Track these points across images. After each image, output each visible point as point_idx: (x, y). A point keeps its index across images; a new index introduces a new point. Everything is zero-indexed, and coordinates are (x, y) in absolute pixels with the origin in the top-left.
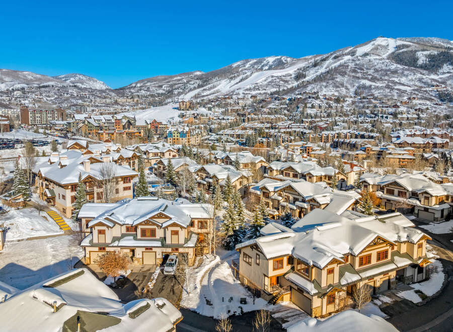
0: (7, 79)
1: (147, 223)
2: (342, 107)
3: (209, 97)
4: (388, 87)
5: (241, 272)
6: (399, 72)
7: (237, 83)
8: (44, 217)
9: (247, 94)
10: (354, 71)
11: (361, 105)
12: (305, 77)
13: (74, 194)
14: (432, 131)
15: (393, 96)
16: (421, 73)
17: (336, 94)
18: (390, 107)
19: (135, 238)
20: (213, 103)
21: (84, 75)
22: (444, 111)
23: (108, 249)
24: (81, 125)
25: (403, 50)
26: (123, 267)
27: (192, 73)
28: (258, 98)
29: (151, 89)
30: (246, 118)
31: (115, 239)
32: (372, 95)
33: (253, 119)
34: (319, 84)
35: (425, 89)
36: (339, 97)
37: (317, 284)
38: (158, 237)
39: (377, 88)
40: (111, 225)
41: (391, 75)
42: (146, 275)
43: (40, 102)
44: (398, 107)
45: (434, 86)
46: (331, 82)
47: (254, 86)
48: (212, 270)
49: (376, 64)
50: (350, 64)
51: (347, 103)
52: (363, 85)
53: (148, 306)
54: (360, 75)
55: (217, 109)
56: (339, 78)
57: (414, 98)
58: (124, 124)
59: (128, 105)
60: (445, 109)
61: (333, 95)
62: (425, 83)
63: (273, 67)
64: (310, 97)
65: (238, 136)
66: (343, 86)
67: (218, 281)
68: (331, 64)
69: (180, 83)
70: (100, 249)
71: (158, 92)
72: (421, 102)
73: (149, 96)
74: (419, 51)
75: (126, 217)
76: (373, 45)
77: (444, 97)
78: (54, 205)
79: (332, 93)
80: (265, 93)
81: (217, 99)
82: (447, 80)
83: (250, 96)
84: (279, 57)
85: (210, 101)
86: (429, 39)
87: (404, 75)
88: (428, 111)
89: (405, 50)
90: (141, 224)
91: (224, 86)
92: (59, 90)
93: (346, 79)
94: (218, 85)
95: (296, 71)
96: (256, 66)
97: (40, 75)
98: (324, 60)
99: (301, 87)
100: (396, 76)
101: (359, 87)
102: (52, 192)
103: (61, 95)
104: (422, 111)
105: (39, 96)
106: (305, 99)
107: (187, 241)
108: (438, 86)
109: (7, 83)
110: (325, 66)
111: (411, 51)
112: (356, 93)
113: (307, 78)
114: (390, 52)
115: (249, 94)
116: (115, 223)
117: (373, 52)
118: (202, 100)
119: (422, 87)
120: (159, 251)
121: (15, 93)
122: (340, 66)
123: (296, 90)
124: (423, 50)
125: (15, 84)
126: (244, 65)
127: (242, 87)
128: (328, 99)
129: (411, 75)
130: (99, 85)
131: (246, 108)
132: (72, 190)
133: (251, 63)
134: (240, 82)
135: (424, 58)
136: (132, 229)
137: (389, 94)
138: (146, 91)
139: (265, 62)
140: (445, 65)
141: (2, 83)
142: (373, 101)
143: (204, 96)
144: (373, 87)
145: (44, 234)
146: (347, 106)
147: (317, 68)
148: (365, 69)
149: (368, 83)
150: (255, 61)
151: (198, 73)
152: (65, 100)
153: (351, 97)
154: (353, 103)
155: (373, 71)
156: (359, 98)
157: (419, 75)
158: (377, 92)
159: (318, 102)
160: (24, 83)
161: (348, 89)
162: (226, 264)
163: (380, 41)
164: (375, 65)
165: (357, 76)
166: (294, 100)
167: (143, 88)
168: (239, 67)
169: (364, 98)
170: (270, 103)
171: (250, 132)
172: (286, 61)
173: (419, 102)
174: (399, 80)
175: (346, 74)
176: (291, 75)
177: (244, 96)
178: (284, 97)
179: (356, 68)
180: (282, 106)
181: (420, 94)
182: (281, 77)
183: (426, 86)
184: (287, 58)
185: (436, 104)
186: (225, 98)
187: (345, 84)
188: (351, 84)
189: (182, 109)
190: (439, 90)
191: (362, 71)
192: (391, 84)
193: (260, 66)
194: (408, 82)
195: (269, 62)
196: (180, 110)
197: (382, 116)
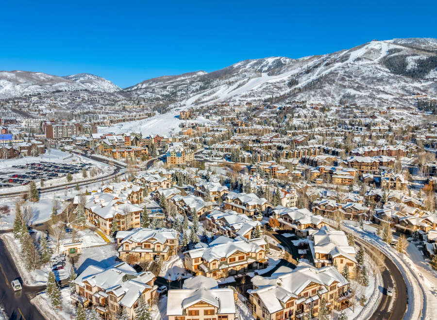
0: (21, 80)
1: (147, 242)
2: (326, 116)
3: (208, 103)
4: (372, 97)
5: (185, 264)
6: (384, 80)
7: (235, 89)
8: (96, 235)
9: (243, 101)
10: (343, 79)
11: (344, 114)
12: (297, 84)
13: (111, 223)
14: (389, 147)
15: (374, 105)
16: (405, 81)
17: (323, 103)
18: (368, 117)
19: (142, 248)
20: (211, 111)
21: (93, 75)
22: (418, 121)
23: (130, 253)
24: (98, 144)
25: (394, 54)
26: (137, 261)
27: (195, 73)
28: (253, 104)
29: (156, 91)
30: (238, 129)
31: (133, 248)
32: (355, 105)
33: (243, 132)
34: (308, 93)
35: (406, 98)
36: (324, 107)
37: (209, 268)
38: (151, 248)
39: (361, 97)
40: (131, 242)
41: (377, 82)
42: (146, 264)
43: (55, 107)
44: (376, 118)
45: (415, 94)
46: (319, 91)
47: (249, 92)
48: (174, 262)
49: (364, 71)
50: (340, 71)
51: (332, 112)
52: (348, 94)
53: (145, 273)
54: (346, 83)
55: (214, 117)
56: (327, 87)
57: (393, 108)
58: (132, 140)
59: (135, 111)
60: (420, 119)
61: (320, 104)
62: (407, 91)
63: (272, 68)
64: (298, 107)
65: (227, 150)
66: (330, 95)
67: (176, 267)
68: (322, 71)
69: (184, 84)
70: (127, 253)
71: (163, 93)
72: (399, 111)
73: (154, 99)
74: (409, 56)
75: (138, 239)
76: (366, 49)
77: (422, 106)
78: (99, 227)
79: (319, 102)
80: (259, 100)
81: (215, 107)
82: (428, 88)
83: (246, 102)
84: (278, 58)
85: (209, 108)
86: (425, 40)
87: (389, 83)
88: (403, 121)
89: (396, 54)
90: (144, 242)
91: (222, 92)
92: (71, 94)
93: (333, 88)
94: (217, 91)
95: (289, 77)
96: (256, 67)
97: (52, 75)
98: (316, 67)
99: (291, 96)
100: (381, 84)
101: (344, 97)
102: (98, 221)
103: (74, 100)
104: (396, 122)
105: (54, 101)
106: (294, 108)
107: (164, 249)
108: (418, 94)
109: (22, 84)
110: (317, 73)
111: (402, 56)
112: (341, 102)
113: (299, 86)
114: (382, 56)
115: (245, 100)
116: (133, 242)
117: (366, 57)
118: (202, 107)
119: (403, 95)
120: (152, 254)
121: (33, 99)
122: (331, 73)
123: (287, 99)
124: (413, 55)
125: (30, 86)
126: (244, 65)
127: (238, 94)
128: (314, 108)
129: (395, 83)
130: (107, 86)
131: (241, 115)
132: (110, 221)
133: (251, 63)
134: (237, 88)
135: (413, 63)
136: (140, 244)
137: (371, 103)
138: (151, 92)
139: (265, 63)
140: (432, 70)
141: (18, 85)
142: (355, 110)
143: (203, 103)
144: (357, 96)
145: (98, 244)
146: (330, 116)
147: (309, 75)
148: (353, 77)
149: (352, 92)
150: (255, 61)
151: (201, 73)
152: (78, 105)
153: (336, 106)
154: (337, 112)
155: (360, 78)
156: (343, 106)
157: (403, 83)
158: (360, 101)
159: (305, 111)
160: (37, 84)
161: (334, 98)
162: (181, 260)
163: (374, 45)
164: (363, 73)
165: (344, 84)
166: (284, 109)
167: (148, 90)
168: (239, 68)
169: (347, 107)
170: (262, 110)
171: (237, 147)
172: (284, 61)
173: (397, 111)
174: (384, 88)
175: (334, 83)
176: (285, 82)
177: (240, 103)
178: (275, 105)
179: (345, 75)
180: (272, 115)
181: (400, 103)
182: (275, 83)
183: (407, 94)
184: (286, 58)
185: (412, 114)
186: (223, 105)
187: (332, 93)
188: (337, 93)
189: (183, 118)
190: (419, 98)
191: (350, 79)
192: (374, 93)
193: (260, 67)
194: (392, 91)
195: (268, 63)
196: (181, 119)
197: (357, 128)
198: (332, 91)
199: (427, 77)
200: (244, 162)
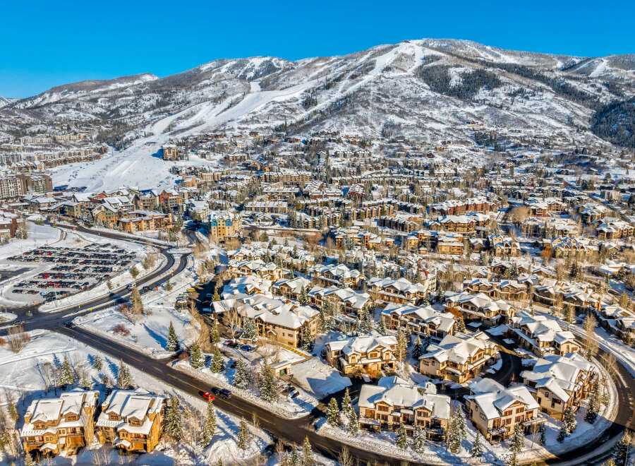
2: (370, 155)
3: (191, 131)
4: (419, 126)
6: (430, 102)
7: (225, 110)
9: (244, 129)
10: (378, 100)
11: (391, 151)
12: (316, 105)
14: (473, 201)
15: (426, 138)
16: (455, 105)
17: (360, 135)
18: (423, 156)
19: (368, 359)
20: (204, 146)
22: (481, 159)
24: (96, 212)
25: (432, 64)
27: (137, 77)
28: (260, 134)
29: (82, 107)
32: (402, 137)
34: (338, 120)
35: (460, 127)
36: (364, 140)
38: (378, 357)
39: (407, 127)
41: (421, 105)
44: (433, 156)
45: (469, 123)
46: (352, 116)
47: (251, 116)
49: (403, 89)
50: (372, 88)
51: (374, 147)
52: (391, 122)
54: (385, 106)
55: (212, 155)
56: (361, 112)
57: (449, 142)
58: (132, 201)
60: (483, 157)
61: (357, 137)
62: (460, 118)
63: (261, 73)
64: (330, 140)
65: (270, 210)
66: (367, 124)
68: (347, 86)
69: (126, 96)
71: (96, 111)
72: (457, 147)
74: (452, 67)
75: (361, 348)
76: (395, 54)
77: (481, 139)
79: (356, 133)
80: (267, 128)
81: (206, 138)
82: (483, 114)
83: (248, 131)
84: (268, 59)
85: (198, 141)
86: (460, 42)
87: (437, 107)
88: (465, 160)
89: (435, 63)
91: (206, 113)
93: (370, 113)
95: (303, 94)
96: (236, 71)
98: (338, 80)
100: (427, 108)
101: (386, 126)
104: (459, 162)
106: (325, 142)
108: (474, 123)
110: (340, 89)
111: (443, 67)
112: (384, 134)
113: (319, 107)
114: (417, 65)
115: (247, 128)
117: (397, 65)
118: (185, 139)
119: (456, 124)
120: (379, 364)
122: (360, 90)
123: (309, 128)
124: (457, 66)
126: (218, 68)
127: (234, 117)
128: (352, 143)
129: (444, 106)
133: (228, 65)
134: (228, 108)
135: (457, 78)
136: (364, 354)
137: (422, 136)
138: (76, 110)
139: (248, 66)
140: (481, 89)
142: (405, 147)
143: (183, 131)
144: (402, 125)
145: (297, 360)
146: (374, 153)
147: (330, 91)
148: (390, 97)
149: (396, 120)
150: (234, 63)
151: (148, 78)
153: (378, 139)
154: (382, 147)
155: (399, 99)
156: (388, 140)
157: (454, 107)
158: (408, 133)
159: (341, 148)
161: (373, 128)
163: (404, 48)
164: (402, 91)
165: (383, 108)
166: (311, 143)
168: (210, 71)
169: (393, 141)
170: (279, 145)
172: (277, 64)
173: (455, 147)
174: (431, 113)
175: (369, 105)
176: (297, 100)
177: (241, 133)
178: (296, 137)
179: (379, 94)
180: (297, 153)
181: (455, 135)
182: (284, 103)
183: (461, 122)
184: (280, 60)
185: (473, 150)
186: (216, 136)
187: (369, 121)
188: (376, 120)
189: (169, 157)
190: (475, 128)
191: (387, 100)
192: (422, 121)
193: (242, 71)
194: (442, 117)
195: (254, 66)
196: (166, 160)
197: (418, 172)
198: (369, 118)
199: (476, 98)
200: (308, 227)
